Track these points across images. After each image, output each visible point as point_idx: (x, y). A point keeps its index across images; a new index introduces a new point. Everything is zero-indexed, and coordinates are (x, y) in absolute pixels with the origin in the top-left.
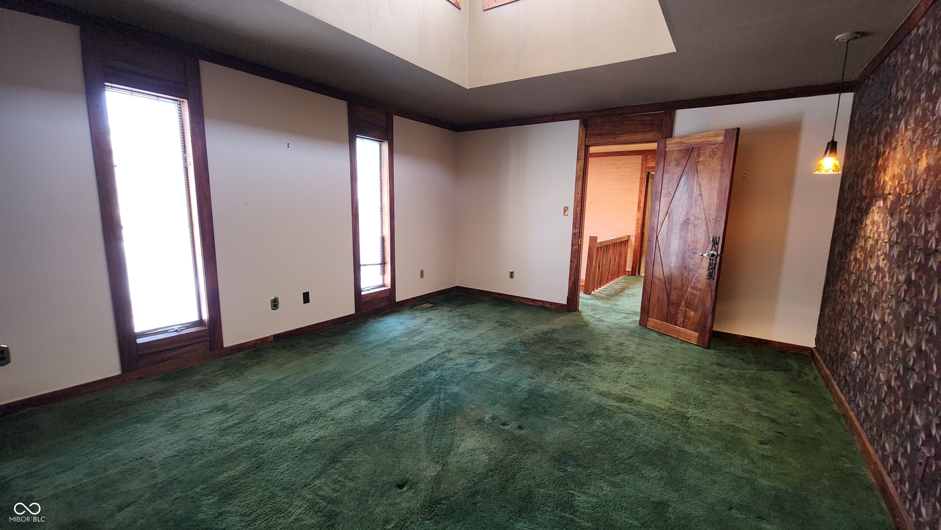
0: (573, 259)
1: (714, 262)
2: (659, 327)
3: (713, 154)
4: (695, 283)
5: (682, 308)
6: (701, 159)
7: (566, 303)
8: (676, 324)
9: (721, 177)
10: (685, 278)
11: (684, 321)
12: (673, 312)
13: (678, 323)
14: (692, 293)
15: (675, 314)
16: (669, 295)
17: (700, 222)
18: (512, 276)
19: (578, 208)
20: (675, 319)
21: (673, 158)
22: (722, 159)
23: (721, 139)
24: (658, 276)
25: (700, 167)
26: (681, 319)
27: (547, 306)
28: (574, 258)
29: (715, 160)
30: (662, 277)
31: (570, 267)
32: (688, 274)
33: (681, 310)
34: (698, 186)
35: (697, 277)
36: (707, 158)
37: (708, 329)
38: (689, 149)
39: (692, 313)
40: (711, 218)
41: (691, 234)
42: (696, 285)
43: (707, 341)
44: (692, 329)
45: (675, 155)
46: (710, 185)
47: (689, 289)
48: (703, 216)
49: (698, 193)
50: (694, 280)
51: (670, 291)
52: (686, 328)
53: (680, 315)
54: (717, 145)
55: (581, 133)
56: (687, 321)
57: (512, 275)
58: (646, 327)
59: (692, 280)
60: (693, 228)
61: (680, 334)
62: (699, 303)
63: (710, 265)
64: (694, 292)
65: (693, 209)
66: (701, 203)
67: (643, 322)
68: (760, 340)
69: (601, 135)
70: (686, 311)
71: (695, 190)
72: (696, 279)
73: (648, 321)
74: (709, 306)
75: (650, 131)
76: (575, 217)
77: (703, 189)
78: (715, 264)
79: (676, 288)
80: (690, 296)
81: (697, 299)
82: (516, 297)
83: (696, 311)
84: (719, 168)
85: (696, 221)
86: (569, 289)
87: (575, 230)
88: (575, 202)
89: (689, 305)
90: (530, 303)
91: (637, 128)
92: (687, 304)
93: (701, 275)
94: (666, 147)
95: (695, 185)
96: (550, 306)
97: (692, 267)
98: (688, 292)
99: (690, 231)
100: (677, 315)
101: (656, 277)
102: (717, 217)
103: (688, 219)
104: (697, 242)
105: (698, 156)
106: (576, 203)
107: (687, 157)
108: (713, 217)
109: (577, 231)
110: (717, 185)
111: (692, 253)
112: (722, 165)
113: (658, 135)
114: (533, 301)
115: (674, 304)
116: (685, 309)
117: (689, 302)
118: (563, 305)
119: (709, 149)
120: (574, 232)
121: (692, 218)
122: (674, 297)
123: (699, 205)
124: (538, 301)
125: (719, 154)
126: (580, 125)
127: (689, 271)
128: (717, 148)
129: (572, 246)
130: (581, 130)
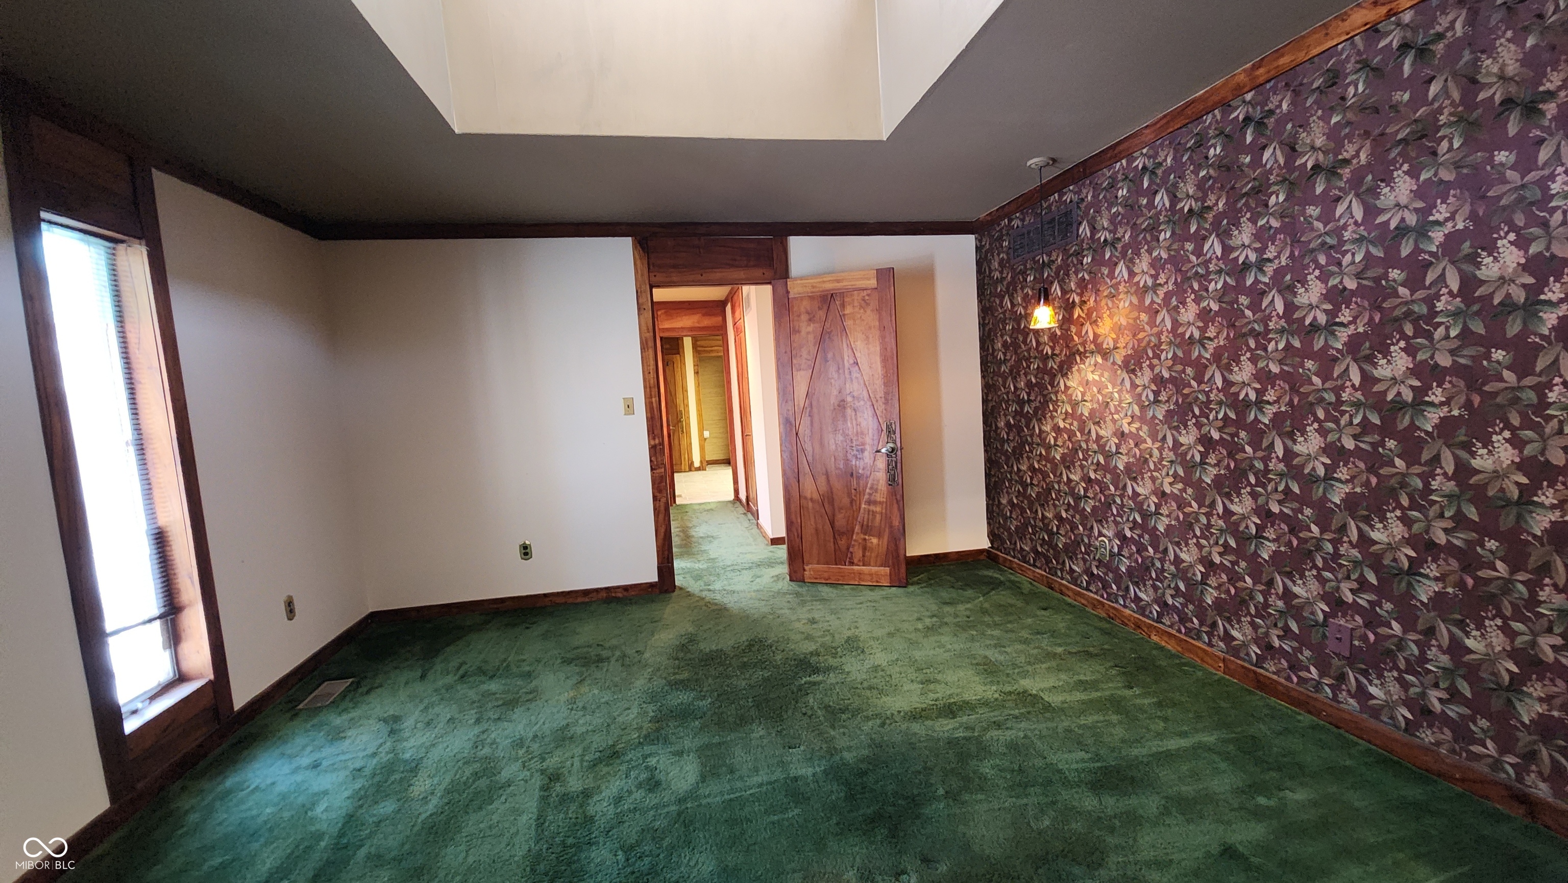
0: (658, 494)
1: (894, 459)
2: (826, 575)
3: (865, 303)
4: (870, 494)
5: (857, 536)
6: (848, 310)
7: (656, 579)
8: (852, 563)
9: (883, 337)
10: (853, 491)
11: (864, 556)
12: (844, 548)
13: (856, 561)
14: (869, 511)
15: (848, 549)
16: (834, 522)
17: (862, 403)
18: (526, 554)
19: (654, 400)
20: (849, 555)
21: (803, 310)
22: (879, 311)
23: (873, 283)
24: (809, 496)
25: (848, 323)
26: (858, 553)
27: (620, 595)
28: (660, 491)
29: (869, 312)
30: (816, 496)
31: (655, 509)
32: (858, 484)
33: (855, 541)
34: (850, 351)
35: (873, 484)
36: (857, 309)
37: (902, 557)
38: (827, 296)
39: (875, 541)
40: (878, 397)
41: (852, 423)
42: (872, 498)
43: (904, 575)
44: (878, 563)
45: (806, 304)
46: (868, 349)
47: (863, 506)
48: (865, 394)
49: (851, 362)
50: (868, 490)
51: (834, 515)
52: (869, 565)
53: (856, 547)
54: (869, 292)
55: (638, 262)
56: (867, 554)
57: (526, 551)
58: (804, 581)
59: (864, 491)
60: (853, 413)
61: (862, 576)
62: (883, 523)
63: (888, 465)
64: (872, 508)
65: (847, 385)
66: (858, 375)
67: (796, 574)
68: (937, 556)
69: (675, 266)
70: (865, 539)
71: (846, 358)
72: (871, 488)
73: (804, 570)
74: (897, 524)
75: (754, 266)
76: (649, 415)
77: (858, 355)
78: (896, 463)
79: (842, 509)
80: (866, 516)
81: (878, 517)
82: (545, 595)
83: (879, 536)
84: (877, 323)
85: (856, 402)
86: (658, 552)
87: (654, 439)
88: (645, 387)
89: (867, 529)
90: (579, 600)
91: (735, 260)
92: (865, 527)
93: (878, 481)
94: (788, 292)
95: (845, 349)
96: (625, 593)
97: (860, 471)
98: (862, 511)
99: (849, 418)
100: (851, 549)
101: (806, 498)
102: (886, 393)
103: (843, 401)
104: (862, 433)
105: (843, 306)
106: (648, 390)
107: (825, 308)
108: (881, 394)
109: (657, 441)
110: (878, 349)
111: (857, 451)
112: (880, 320)
113: (769, 273)
114: (586, 593)
115: (843, 534)
116: (862, 536)
117: (868, 526)
118: (651, 585)
119: (857, 296)
120: (652, 443)
121: (849, 399)
122: (841, 520)
123: (857, 378)
124: (597, 590)
125: (874, 303)
126: (634, 247)
127: (858, 478)
128: (868, 295)
129: (652, 469)
130: (637, 257)
